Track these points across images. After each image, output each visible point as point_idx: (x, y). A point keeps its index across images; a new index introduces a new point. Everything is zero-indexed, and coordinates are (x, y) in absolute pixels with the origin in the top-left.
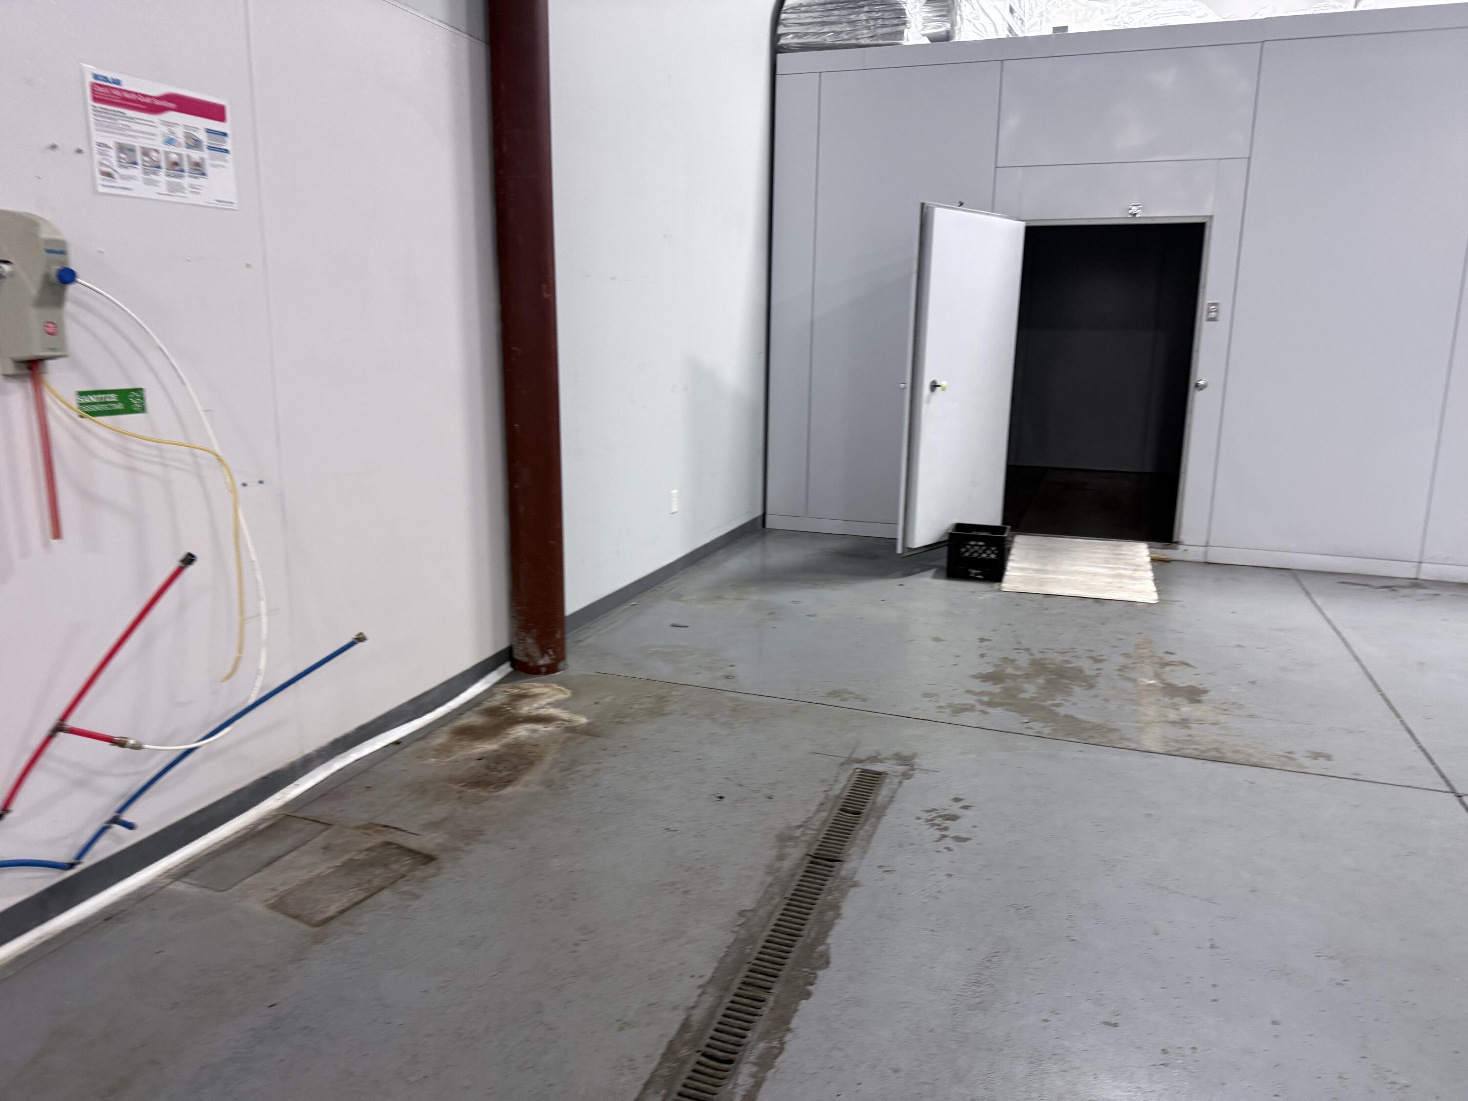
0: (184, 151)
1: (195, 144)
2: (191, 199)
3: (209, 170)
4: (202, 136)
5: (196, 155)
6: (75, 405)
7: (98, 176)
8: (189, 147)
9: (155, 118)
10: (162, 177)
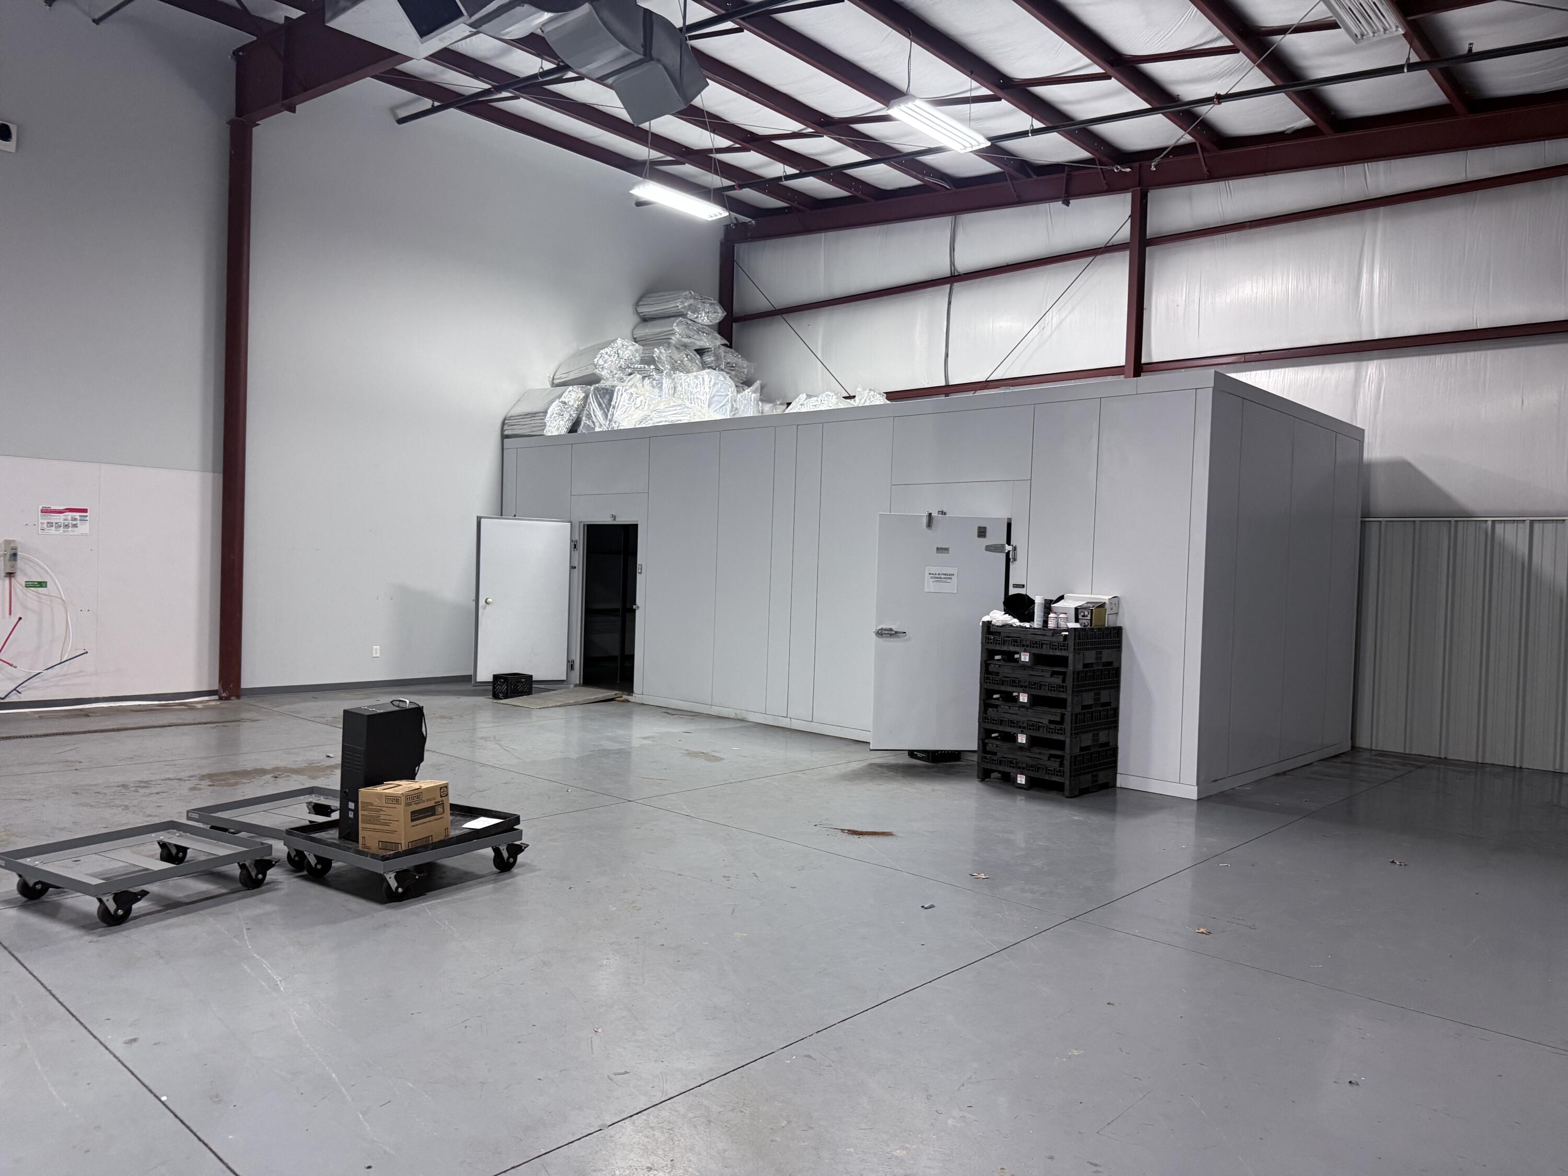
0: (70, 522)
1: (75, 519)
2: (71, 533)
3: (79, 526)
4: (78, 518)
5: (74, 522)
6: (24, 585)
7: (40, 531)
8: (72, 520)
9: (61, 515)
10: (62, 529)
